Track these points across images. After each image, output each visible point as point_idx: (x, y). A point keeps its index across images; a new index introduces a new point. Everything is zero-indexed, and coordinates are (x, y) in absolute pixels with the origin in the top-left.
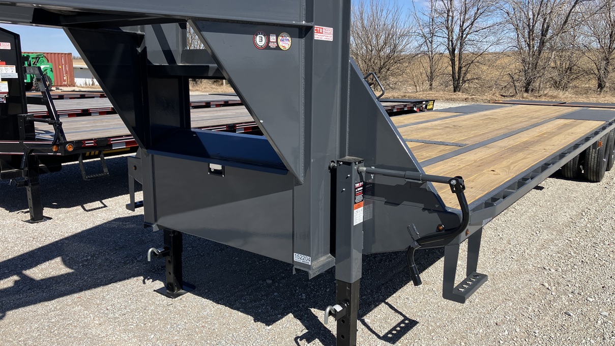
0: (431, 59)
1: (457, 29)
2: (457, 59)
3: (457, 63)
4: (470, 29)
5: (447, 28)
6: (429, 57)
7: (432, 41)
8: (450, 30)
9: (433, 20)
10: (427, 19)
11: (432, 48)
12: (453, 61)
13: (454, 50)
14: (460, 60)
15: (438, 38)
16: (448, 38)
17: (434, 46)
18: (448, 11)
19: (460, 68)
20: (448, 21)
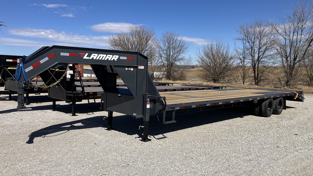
0: (244, 70)
1: (256, 56)
2: (256, 70)
3: (256, 72)
4: (263, 56)
5: (252, 55)
6: (243, 68)
7: (244, 61)
8: (253, 56)
9: (244, 52)
10: (241, 51)
11: (244, 64)
12: (254, 70)
13: (255, 66)
14: (258, 70)
15: (248, 60)
16: (252, 60)
17: (245, 63)
18: (252, 48)
19: (258, 74)
20: (252, 52)
